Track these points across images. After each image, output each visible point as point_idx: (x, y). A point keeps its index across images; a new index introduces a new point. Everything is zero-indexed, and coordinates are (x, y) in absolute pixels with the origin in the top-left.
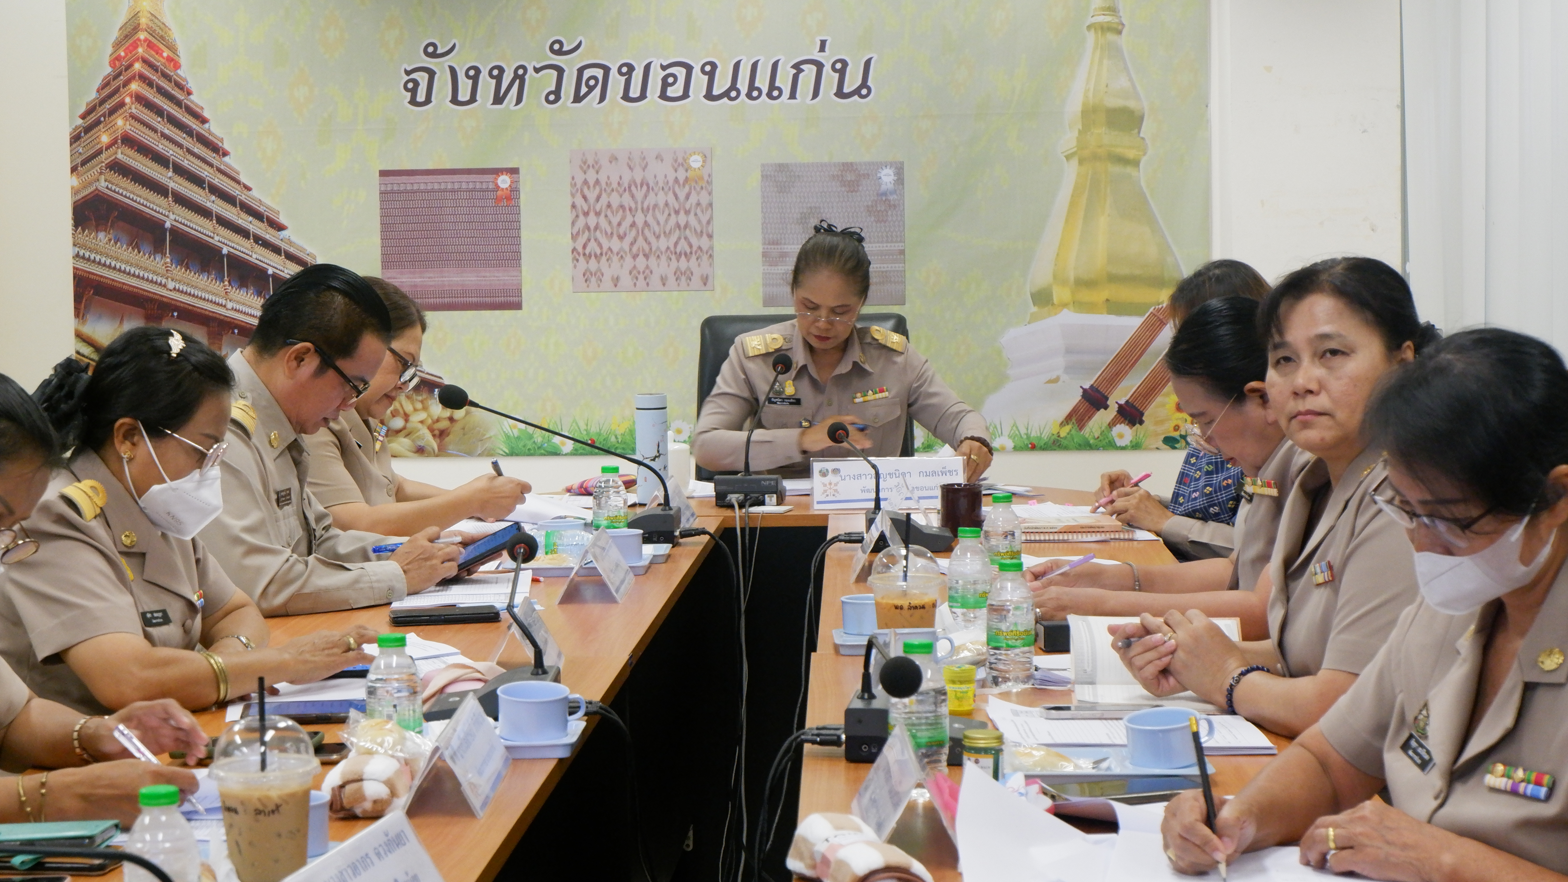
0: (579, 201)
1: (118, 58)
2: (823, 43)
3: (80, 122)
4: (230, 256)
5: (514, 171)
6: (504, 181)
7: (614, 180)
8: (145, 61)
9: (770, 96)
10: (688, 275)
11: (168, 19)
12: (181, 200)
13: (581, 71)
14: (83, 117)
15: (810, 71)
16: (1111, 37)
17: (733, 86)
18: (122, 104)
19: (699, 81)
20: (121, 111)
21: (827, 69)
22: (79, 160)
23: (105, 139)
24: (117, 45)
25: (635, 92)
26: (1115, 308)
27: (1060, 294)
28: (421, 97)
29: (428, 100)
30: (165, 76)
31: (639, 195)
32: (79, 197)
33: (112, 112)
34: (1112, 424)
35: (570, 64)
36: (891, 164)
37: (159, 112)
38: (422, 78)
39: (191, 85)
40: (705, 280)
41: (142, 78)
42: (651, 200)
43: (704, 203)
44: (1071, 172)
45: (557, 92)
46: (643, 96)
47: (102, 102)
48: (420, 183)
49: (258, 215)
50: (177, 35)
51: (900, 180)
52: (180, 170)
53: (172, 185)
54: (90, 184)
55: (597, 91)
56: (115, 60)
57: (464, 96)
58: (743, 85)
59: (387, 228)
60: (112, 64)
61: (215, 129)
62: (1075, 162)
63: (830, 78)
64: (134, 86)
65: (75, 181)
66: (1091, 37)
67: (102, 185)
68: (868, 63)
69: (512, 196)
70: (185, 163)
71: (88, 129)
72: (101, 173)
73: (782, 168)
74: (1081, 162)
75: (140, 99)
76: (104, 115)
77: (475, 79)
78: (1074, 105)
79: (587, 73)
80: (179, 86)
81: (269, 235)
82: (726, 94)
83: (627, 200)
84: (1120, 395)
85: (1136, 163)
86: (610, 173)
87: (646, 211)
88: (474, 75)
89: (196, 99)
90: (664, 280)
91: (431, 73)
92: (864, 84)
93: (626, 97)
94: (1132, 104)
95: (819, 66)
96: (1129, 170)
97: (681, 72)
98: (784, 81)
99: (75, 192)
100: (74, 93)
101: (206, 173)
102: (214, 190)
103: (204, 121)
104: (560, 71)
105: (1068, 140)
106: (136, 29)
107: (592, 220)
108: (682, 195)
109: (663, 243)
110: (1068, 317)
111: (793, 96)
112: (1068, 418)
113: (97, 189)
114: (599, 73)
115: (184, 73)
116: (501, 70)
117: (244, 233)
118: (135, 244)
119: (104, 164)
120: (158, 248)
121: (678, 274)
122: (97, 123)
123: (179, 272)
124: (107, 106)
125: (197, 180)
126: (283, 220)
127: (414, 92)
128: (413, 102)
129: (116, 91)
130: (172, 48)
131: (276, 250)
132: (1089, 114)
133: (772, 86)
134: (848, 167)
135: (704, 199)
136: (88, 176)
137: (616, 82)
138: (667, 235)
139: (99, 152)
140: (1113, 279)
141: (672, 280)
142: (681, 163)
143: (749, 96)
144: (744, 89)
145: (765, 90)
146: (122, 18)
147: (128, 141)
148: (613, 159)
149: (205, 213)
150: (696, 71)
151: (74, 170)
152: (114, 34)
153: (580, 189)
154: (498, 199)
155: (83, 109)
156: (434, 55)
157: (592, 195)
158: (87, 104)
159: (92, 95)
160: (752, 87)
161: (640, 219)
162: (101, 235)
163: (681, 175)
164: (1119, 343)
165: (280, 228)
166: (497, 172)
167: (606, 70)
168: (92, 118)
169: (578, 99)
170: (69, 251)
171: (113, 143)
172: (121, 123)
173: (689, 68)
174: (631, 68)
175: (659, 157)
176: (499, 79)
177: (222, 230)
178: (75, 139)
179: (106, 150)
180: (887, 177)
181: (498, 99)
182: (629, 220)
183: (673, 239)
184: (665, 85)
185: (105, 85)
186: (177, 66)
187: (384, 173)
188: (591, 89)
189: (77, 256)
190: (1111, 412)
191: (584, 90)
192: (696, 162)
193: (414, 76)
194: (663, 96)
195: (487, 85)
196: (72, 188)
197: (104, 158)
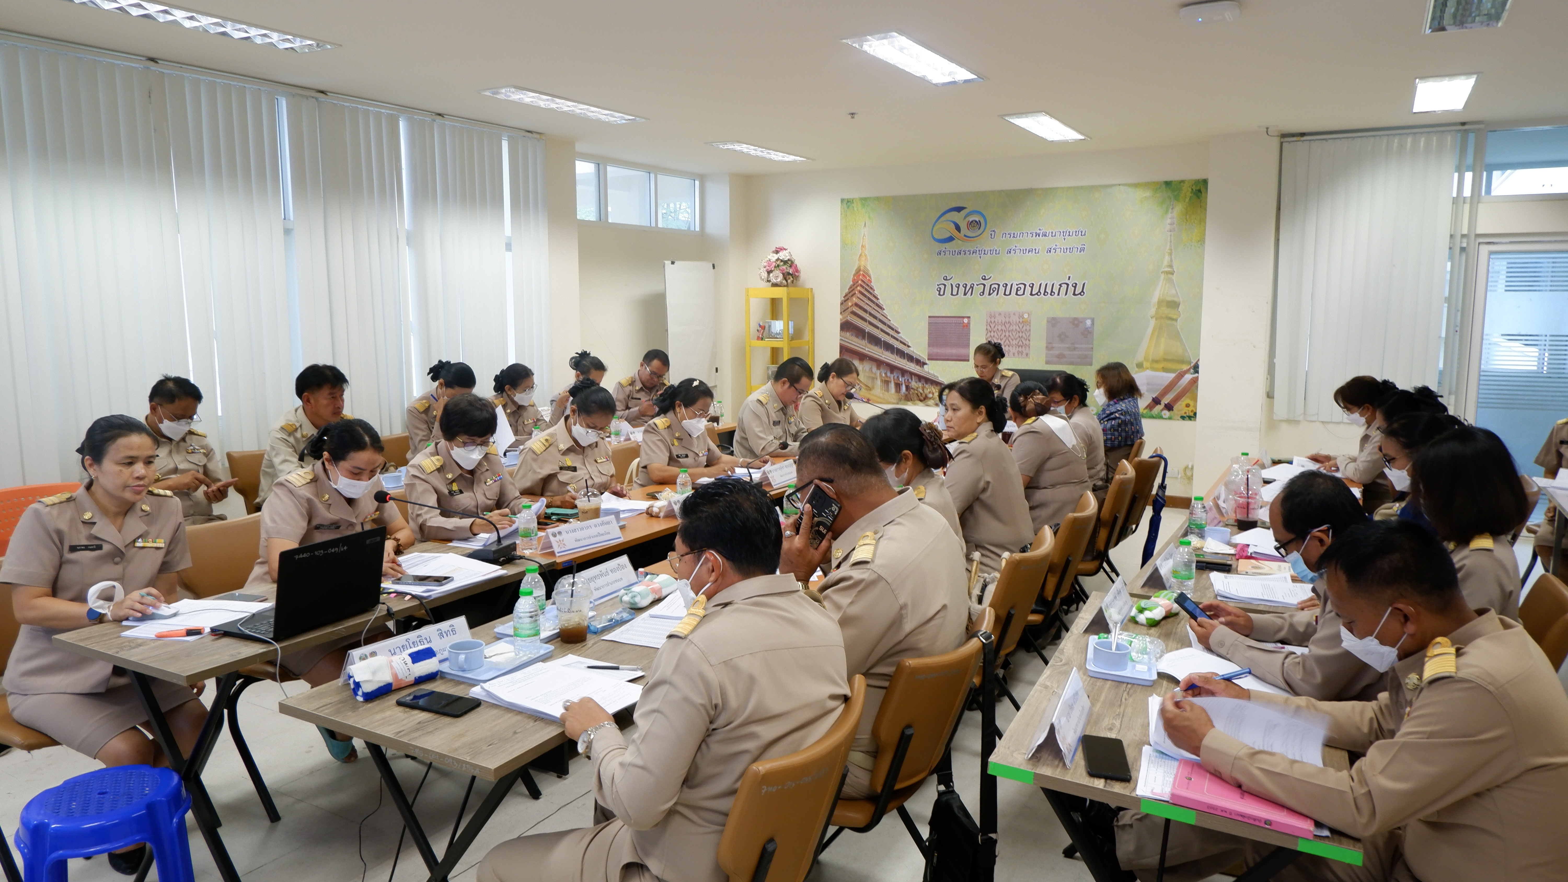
0: (988, 328)
2: (1069, 277)
3: (843, 299)
4: (884, 341)
5: (969, 317)
6: (966, 320)
7: (1000, 321)
8: (862, 281)
9: (1051, 295)
10: (1022, 353)
11: (869, 268)
12: (871, 323)
13: (991, 286)
14: (844, 297)
15: (1064, 286)
16: (1170, 276)
17: (1039, 291)
18: (855, 293)
19: (1028, 289)
20: (855, 296)
21: (1070, 286)
22: (843, 310)
23: (850, 304)
24: (854, 275)
25: (1007, 293)
26: (1165, 370)
27: (1146, 364)
28: (942, 293)
29: (944, 294)
30: (868, 285)
31: (1007, 326)
33: (852, 296)
34: (1162, 410)
35: (988, 284)
36: (1090, 318)
37: (865, 296)
38: (942, 287)
39: (875, 288)
40: (1027, 355)
41: (861, 286)
42: (1011, 328)
43: (1028, 329)
44: (1152, 323)
45: (983, 293)
46: (1010, 294)
47: (849, 293)
48: (940, 320)
49: (892, 329)
50: (871, 273)
51: (1093, 324)
52: (871, 314)
53: (868, 319)
55: (996, 292)
56: (854, 280)
57: (955, 293)
58: (1042, 291)
59: (930, 334)
60: (852, 281)
61: (881, 302)
62: (1154, 319)
63: (1071, 289)
64: (859, 288)
65: (841, 317)
66: (1163, 276)
67: (849, 318)
68: (1084, 284)
69: (968, 326)
70: (872, 312)
71: (845, 301)
72: (849, 315)
73: (1053, 319)
74: (1156, 319)
75: (860, 292)
76: (850, 297)
77: (958, 288)
78: (1155, 299)
79: (993, 287)
80: (871, 288)
81: (895, 335)
82: (1037, 294)
83: (1003, 328)
84: (1166, 400)
85: (1176, 320)
86: (999, 319)
87: (1009, 332)
88: (958, 287)
89: (876, 292)
90: (1014, 354)
91: (945, 285)
92: (1083, 291)
93: (1005, 294)
94: (1176, 299)
95: (1068, 285)
96: (1174, 322)
97: (1022, 286)
98: (1056, 290)
99: (841, 320)
100: (842, 290)
101: (878, 315)
102: (880, 321)
103: (878, 299)
104: (984, 285)
105: (1152, 311)
106: (860, 270)
107: (992, 334)
108: (1021, 327)
109: (1014, 342)
110: (1149, 373)
111: (1058, 295)
112: (1146, 408)
114: (997, 286)
115: (873, 284)
116: (966, 285)
117: (888, 334)
118: (857, 336)
120: (864, 338)
121: (1019, 352)
122: (848, 299)
123: (869, 345)
125: (875, 317)
126: (899, 331)
127: (940, 291)
128: (939, 295)
129: (854, 289)
130: (870, 276)
131: (897, 340)
132: (1160, 303)
133: (1052, 291)
134: (1075, 319)
135: (1028, 328)
136: (844, 316)
137: (1002, 289)
138: (1016, 339)
140: (1165, 360)
141: (1016, 354)
142: (1021, 316)
143: (1044, 294)
144: (1042, 293)
145: (1049, 293)
146: (856, 268)
147: (856, 305)
148: (1000, 314)
149: (877, 328)
150: (1027, 286)
151: (841, 313)
152: (854, 272)
153: (989, 324)
154: (964, 326)
155: (844, 295)
156: (946, 280)
157: (992, 326)
158: (845, 293)
159: (847, 291)
160: (1045, 291)
161: (1007, 334)
162: (848, 333)
163: (1021, 320)
164: (1166, 382)
165: (898, 333)
166: (964, 317)
167: (999, 285)
168: (846, 298)
169: (990, 294)
170: (839, 337)
171: (852, 305)
172: (854, 299)
173: (1025, 285)
174: (1007, 285)
175: (1014, 314)
176: (965, 288)
177: (882, 333)
178: (842, 304)
179: (850, 307)
180: (1089, 322)
181: (965, 294)
182: (1004, 334)
183: (1018, 341)
184: (1017, 290)
185: (851, 287)
186: (871, 282)
187: (929, 317)
188: (994, 291)
189: (841, 339)
190: (1162, 406)
191: (992, 291)
192: (1026, 316)
193: (940, 286)
194: (1017, 294)
195: (962, 289)
197: (850, 310)
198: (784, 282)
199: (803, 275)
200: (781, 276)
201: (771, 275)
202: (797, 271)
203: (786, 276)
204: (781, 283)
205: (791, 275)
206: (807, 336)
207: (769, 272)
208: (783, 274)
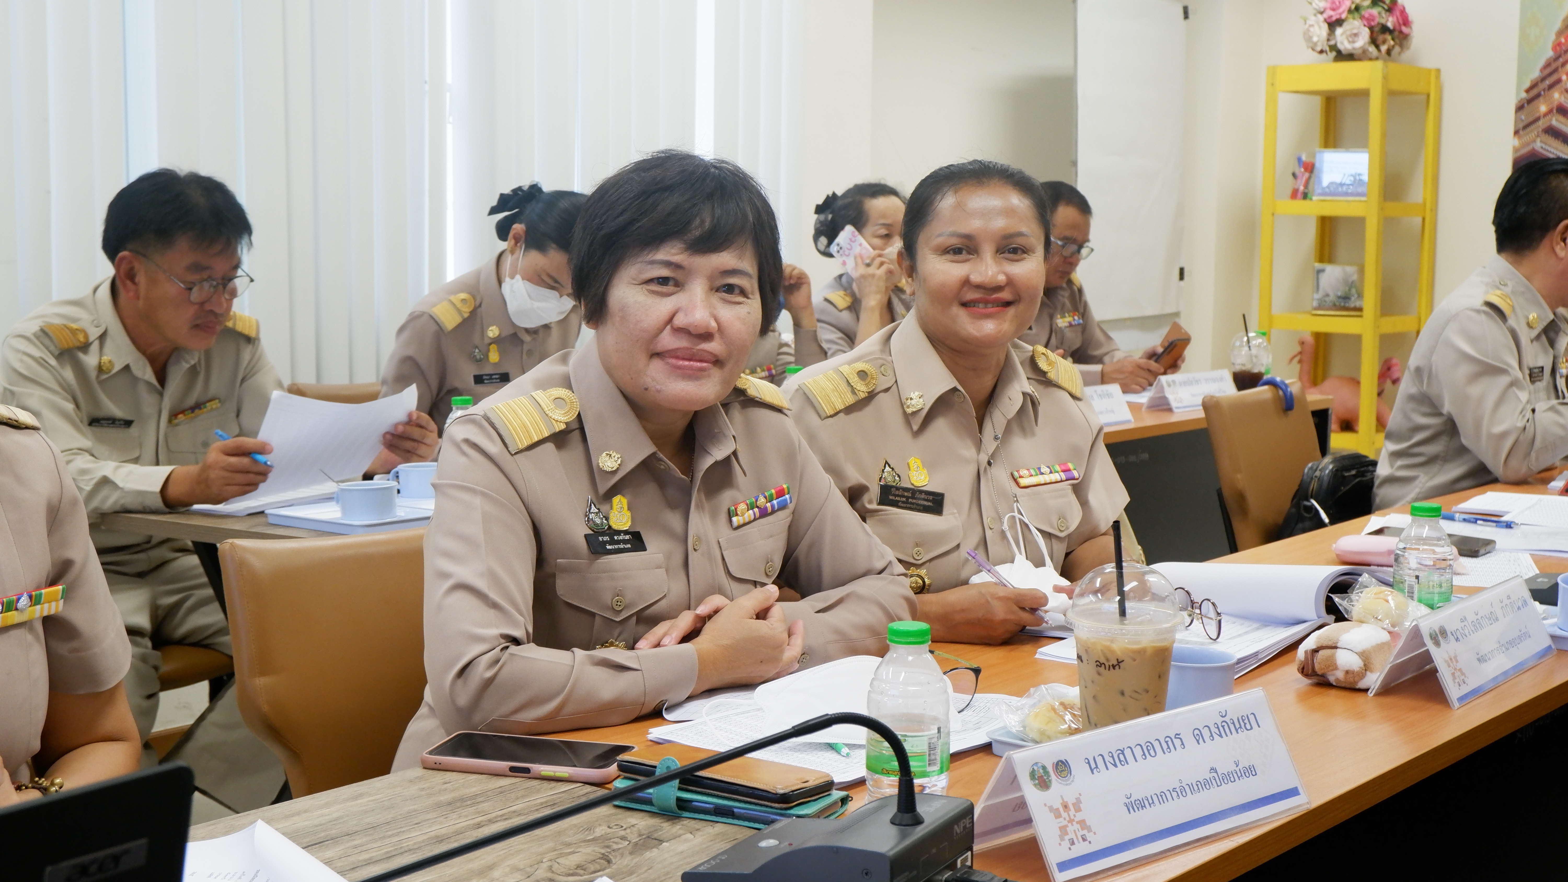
1: (1559, 44)
3: (1524, 95)
14: (1527, 91)
18: (1559, 81)
20: (1558, 86)
22: (1521, 125)
23: (1543, 108)
24: (1560, 34)
32: (1519, 154)
33: (1551, 87)
47: (1543, 79)
54: (1528, 144)
56: (1557, 46)
60: (1554, 49)
65: (1516, 142)
67: (1538, 145)
71: (1530, 101)
72: (1538, 136)
76: (1544, 90)
99: (1516, 150)
100: (1521, 72)
113: (1534, 149)
119: (1540, 130)
122: (1538, 96)
124: (1548, 82)
129: (1556, 70)
136: (1527, 138)
139: (1537, 119)
147: (1561, 111)
151: (1516, 133)
152: (1557, 26)
155: (1527, 85)
158: (1532, 81)
159: (1536, 74)
168: (1534, 92)
171: (1550, 112)
172: (1557, 96)
178: (1520, 108)
179: (1544, 117)
185: (1548, 65)
196: (1514, 148)
197: (1542, 124)
198: (1372, 49)
199: (1418, 32)
200: (1365, 33)
201: (1339, 31)
202: (1406, 22)
203: (1378, 33)
204: (1365, 51)
205: (1391, 32)
206: (1418, 192)
207: (1333, 25)
208: (1371, 28)
